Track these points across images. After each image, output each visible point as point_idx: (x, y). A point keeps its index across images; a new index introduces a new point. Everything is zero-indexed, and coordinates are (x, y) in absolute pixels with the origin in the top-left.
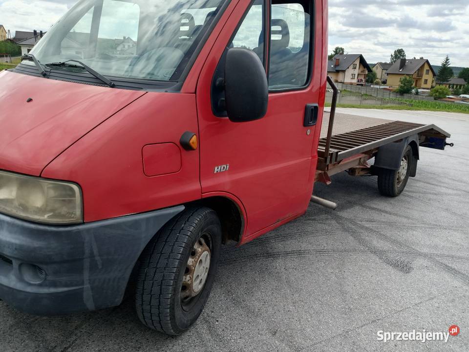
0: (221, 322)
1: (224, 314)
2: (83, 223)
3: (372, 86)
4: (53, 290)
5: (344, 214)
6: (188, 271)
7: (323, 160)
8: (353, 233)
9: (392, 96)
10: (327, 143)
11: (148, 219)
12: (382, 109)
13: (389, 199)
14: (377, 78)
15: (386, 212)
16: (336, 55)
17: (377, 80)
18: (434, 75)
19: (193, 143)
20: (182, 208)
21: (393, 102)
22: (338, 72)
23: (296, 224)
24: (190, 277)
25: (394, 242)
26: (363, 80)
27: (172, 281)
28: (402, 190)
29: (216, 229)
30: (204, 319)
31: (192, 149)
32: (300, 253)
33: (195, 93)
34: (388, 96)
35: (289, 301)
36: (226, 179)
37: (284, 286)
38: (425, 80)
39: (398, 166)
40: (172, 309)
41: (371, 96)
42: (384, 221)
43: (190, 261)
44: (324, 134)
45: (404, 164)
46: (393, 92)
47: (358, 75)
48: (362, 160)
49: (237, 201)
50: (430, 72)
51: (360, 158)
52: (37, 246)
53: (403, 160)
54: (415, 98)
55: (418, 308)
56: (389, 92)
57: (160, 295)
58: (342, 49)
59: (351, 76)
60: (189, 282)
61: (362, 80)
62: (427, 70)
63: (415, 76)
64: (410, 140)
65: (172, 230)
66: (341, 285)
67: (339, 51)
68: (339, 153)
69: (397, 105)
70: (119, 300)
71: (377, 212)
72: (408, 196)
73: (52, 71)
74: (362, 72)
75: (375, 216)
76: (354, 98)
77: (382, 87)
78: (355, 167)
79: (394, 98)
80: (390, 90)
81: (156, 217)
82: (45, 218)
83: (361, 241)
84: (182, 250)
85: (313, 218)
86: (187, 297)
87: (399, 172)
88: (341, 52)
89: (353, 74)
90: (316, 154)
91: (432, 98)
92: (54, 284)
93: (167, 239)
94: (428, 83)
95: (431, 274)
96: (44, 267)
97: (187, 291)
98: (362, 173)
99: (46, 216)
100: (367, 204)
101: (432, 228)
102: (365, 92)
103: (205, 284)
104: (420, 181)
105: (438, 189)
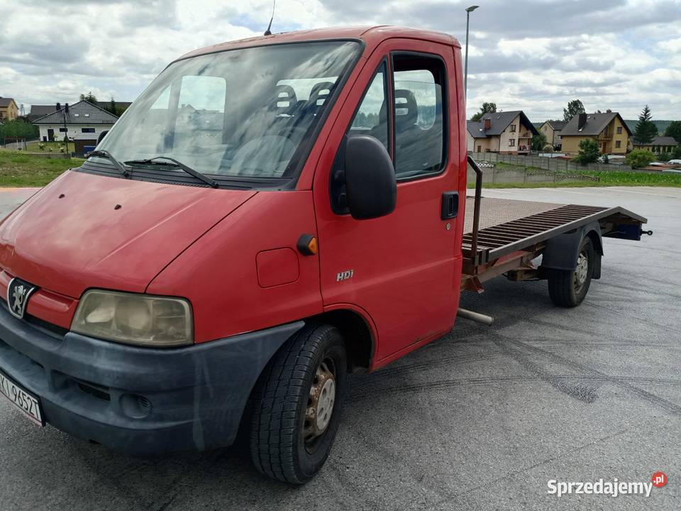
0: (353, 468)
1: (355, 460)
2: (194, 345)
3: (540, 155)
4: (159, 425)
5: (505, 332)
6: (311, 402)
7: (470, 261)
8: (518, 356)
9: (571, 167)
10: (474, 239)
11: (264, 338)
12: (555, 187)
13: (566, 310)
14: (548, 144)
15: (562, 328)
16: (486, 114)
17: (547, 146)
18: (630, 134)
19: (312, 246)
20: (302, 324)
21: (571, 175)
22: (489, 137)
23: (440, 348)
24: (313, 410)
25: (574, 365)
26: (527, 147)
27: (294, 412)
28: (583, 298)
29: (340, 351)
30: (331, 466)
31: (311, 254)
32: (448, 384)
33: (312, 189)
34: (564, 168)
35: (437, 441)
36: (351, 288)
37: (430, 425)
38: (617, 141)
39: (573, 264)
40: (295, 447)
41: (540, 169)
42: (559, 338)
43: (313, 390)
44: (468, 228)
45: (582, 262)
46: (571, 162)
47: (519, 140)
48: (524, 260)
49: (366, 315)
50: (623, 130)
51: (522, 257)
52: (143, 372)
53: (580, 257)
54: (603, 169)
55: (605, 444)
56: (565, 162)
57: (280, 430)
58: (493, 106)
59: (508, 142)
60: (313, 416)
61: (524, 147)
62: (618, 128)
63: (602, 137)
64: (588, 230)
65: (290, 352)
66: (503, 420)
67: (488, 108)
68: (490, 252)
69: (578, 181)
70: (232, 437)
71: (550, 328)
72: (592, 305)
73: (134, 170)
74: (524, 136)
75: (548, 333)
76: (515, 174)
77: (554, 155)
78: (516, 269)
79: (574, 170)
80: (567, 159)
81: (272, 335)
82: (150, 340)
83: (528, 366)
84: (304, 374)
85: (463, 339)
86: (310, 436)
87: (576, 274)
88: (492, 109)
89: (511, 140)
90: (460, 253)
91: (630, 167)
92: (161, 418)
93: (285, 363)
94: (621, 146)
95: (622, 402)
96: (150, 397)
97: (310, 428)
98: (526, 277)
99: (151, 339)
100: (535, 318)
101: (625, 345)
102: (531, 164)
103: (331, 421)
104: (608, 284)
105: (634, 294)
